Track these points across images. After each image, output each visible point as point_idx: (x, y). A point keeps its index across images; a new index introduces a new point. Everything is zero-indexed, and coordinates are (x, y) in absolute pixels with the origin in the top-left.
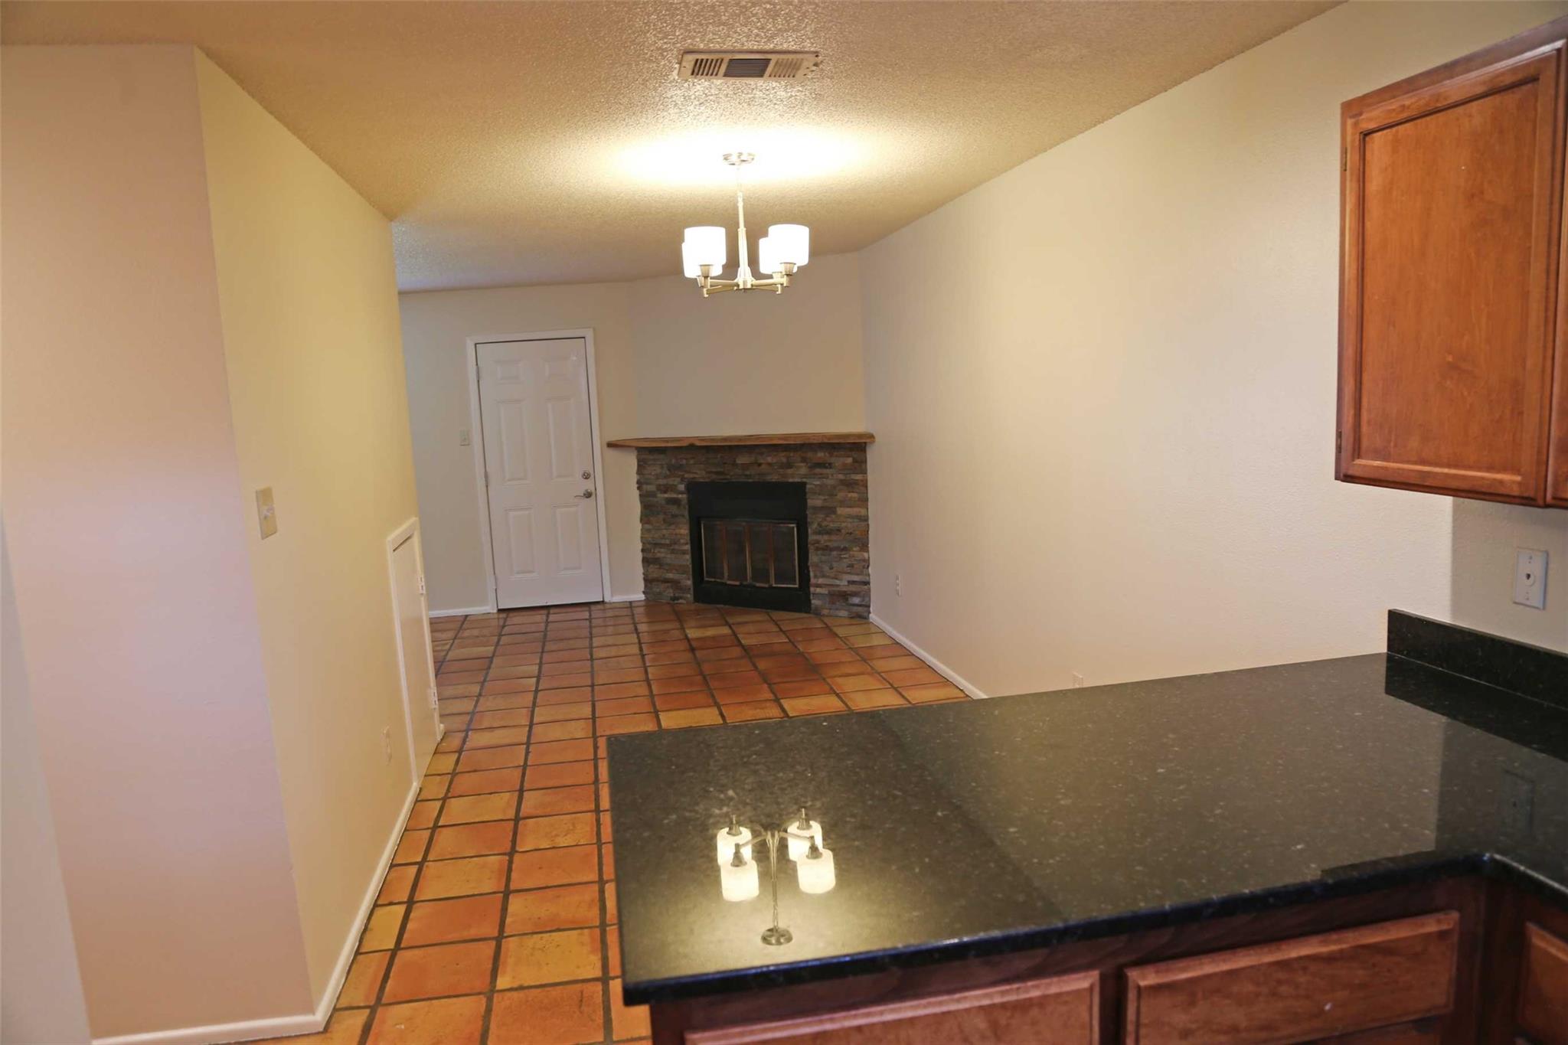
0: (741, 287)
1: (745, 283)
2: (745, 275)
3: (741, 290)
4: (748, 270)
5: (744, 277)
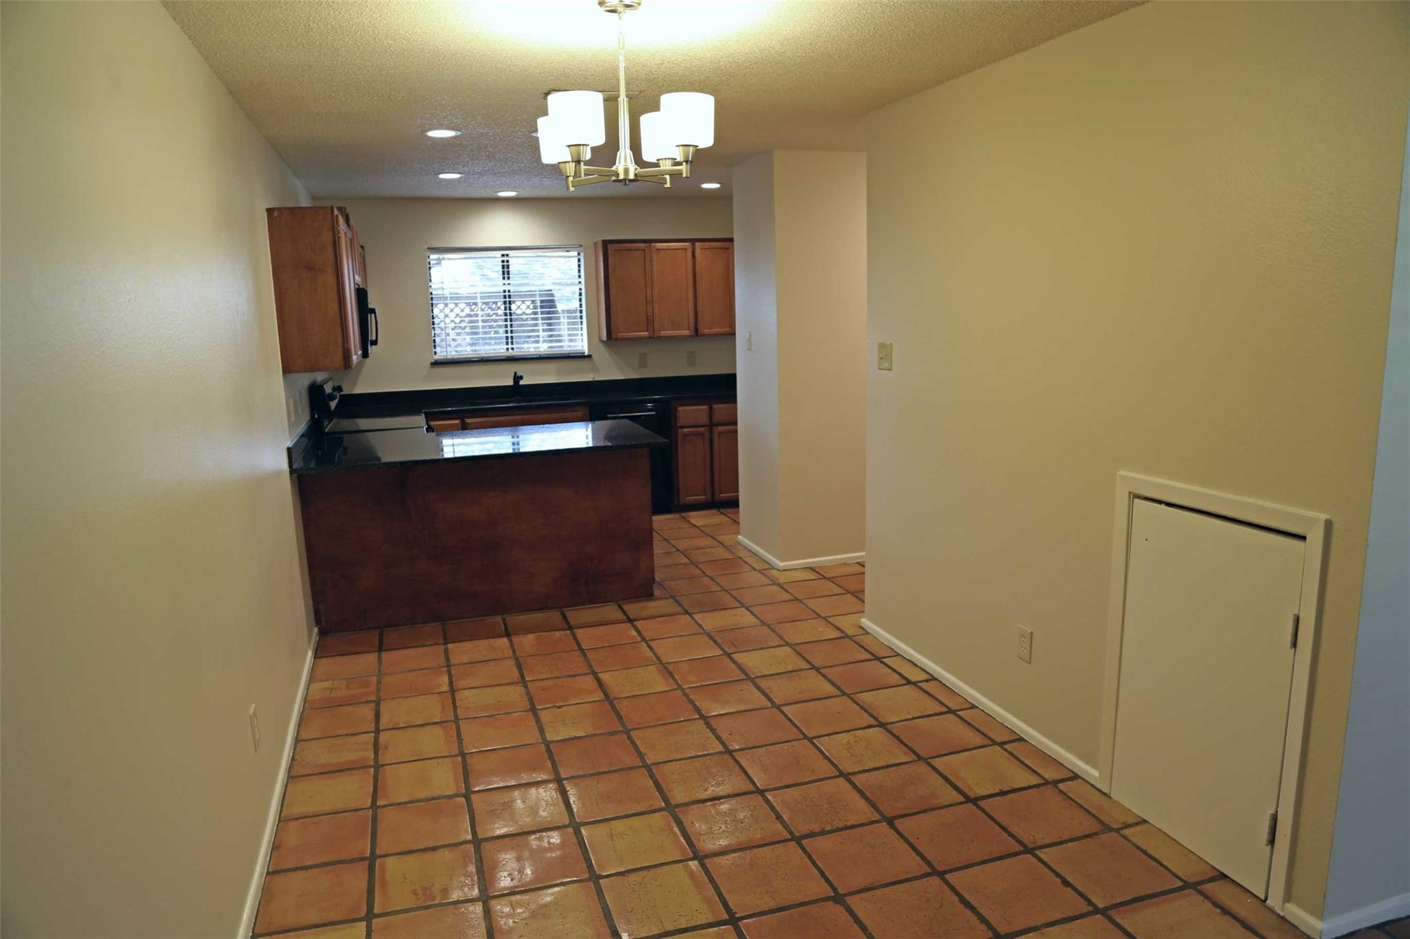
0: (621, 177)
1: (626, 171)
2: (626, 161)
3: (620, 181)
4: (629, 154)
5: (624, 163)
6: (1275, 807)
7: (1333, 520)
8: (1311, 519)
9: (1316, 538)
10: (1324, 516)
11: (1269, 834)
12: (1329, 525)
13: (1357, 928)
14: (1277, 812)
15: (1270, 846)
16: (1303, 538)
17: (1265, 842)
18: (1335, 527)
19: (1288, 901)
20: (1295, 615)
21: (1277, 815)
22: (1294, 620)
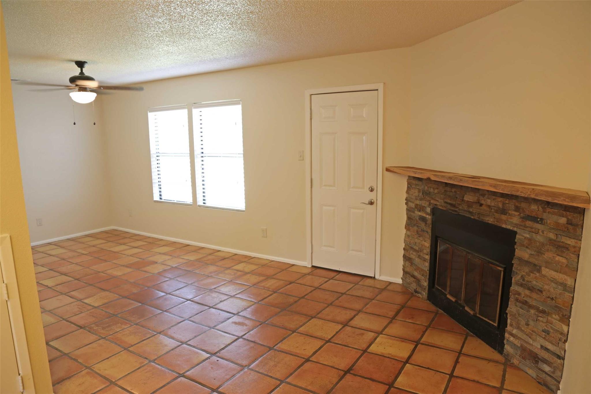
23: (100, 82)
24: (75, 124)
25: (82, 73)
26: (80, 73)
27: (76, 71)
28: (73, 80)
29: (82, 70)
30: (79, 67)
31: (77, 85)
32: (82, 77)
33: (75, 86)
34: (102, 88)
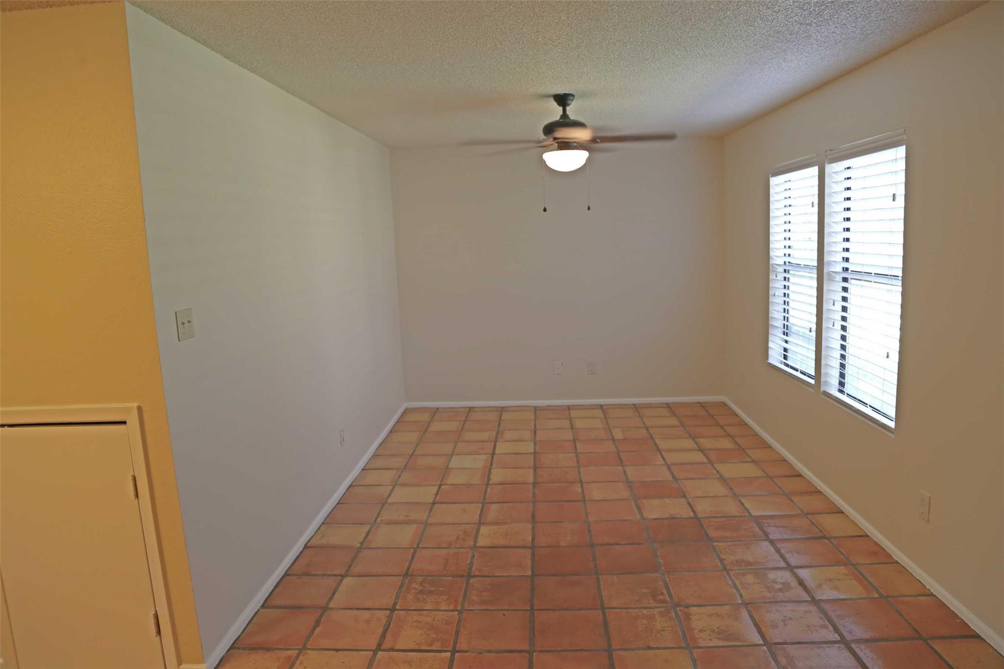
6: (154, 607)
7: (141, 405)
8: (127, 409)
9: (133, 420)
10: (135, 405)
11: (155, 628)
12: (140, 409)
13: (222, 656)
14: (156, 611)
15: (158, 636)
16: (124, 423)
17: (155, 635)
18: (144, 409)
19: (181, 664)
20: (132, 476)
21: (157, 613)
22: (132, 480)
23: (595, 129)
24: (545, 210)
25: (564, 115)
26: (562, 116)
27: (555, 112)
28: (549, 129)
29: (564, 111)
30: (559, 104)
31: (555, 139)
32: (565, 122)
33: (552, 140)
34: (598, 140)
